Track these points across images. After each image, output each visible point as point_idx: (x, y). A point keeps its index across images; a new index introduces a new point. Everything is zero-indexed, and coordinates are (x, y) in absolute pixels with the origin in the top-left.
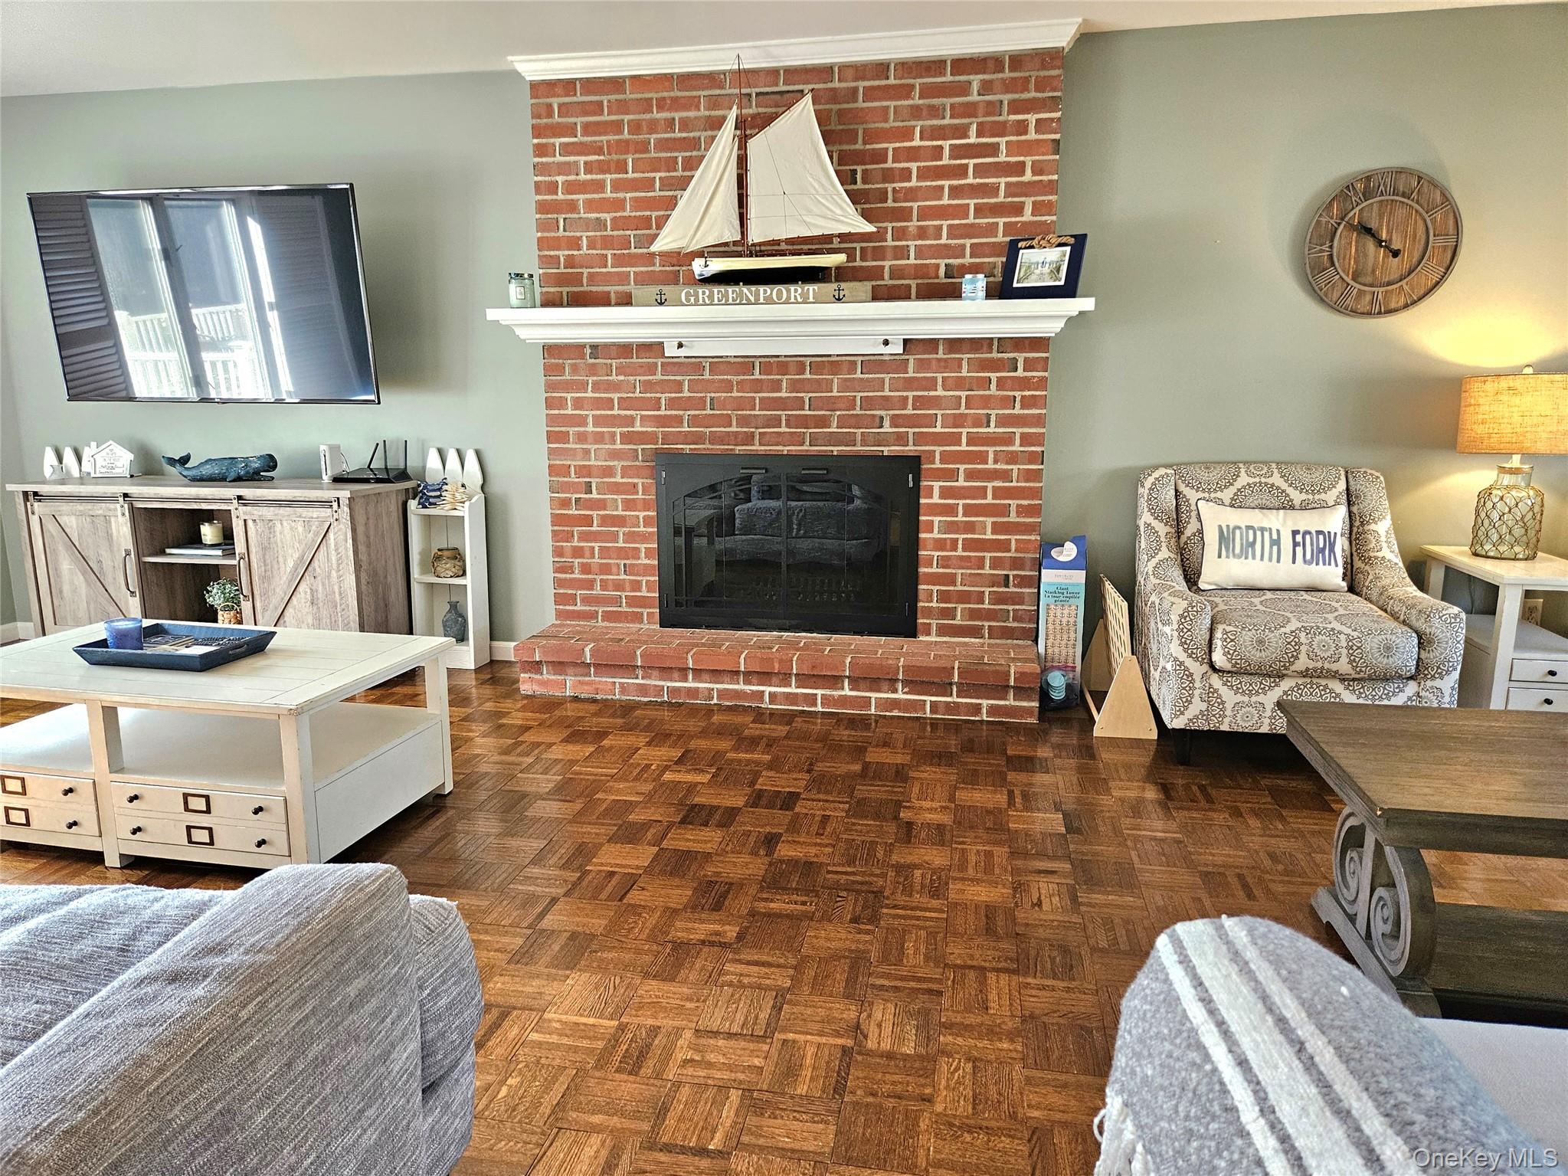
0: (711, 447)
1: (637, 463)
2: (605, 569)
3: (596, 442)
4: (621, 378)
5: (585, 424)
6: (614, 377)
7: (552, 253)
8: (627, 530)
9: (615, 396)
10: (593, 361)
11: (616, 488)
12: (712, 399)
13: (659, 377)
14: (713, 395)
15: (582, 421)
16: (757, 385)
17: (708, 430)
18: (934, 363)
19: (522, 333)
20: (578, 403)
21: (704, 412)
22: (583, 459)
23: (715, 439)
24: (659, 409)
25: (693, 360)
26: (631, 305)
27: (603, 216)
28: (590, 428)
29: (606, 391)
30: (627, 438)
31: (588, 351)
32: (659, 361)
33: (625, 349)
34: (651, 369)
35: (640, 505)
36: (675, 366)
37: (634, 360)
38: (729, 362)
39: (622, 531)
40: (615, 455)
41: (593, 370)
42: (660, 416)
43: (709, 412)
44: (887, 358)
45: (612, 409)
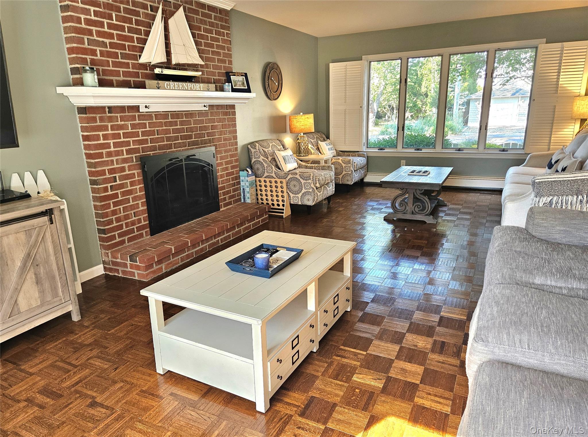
0: (159, 151)
1: (133, 163)
2: (127, 217)
3: (116, 156)
4: (123, 123)
5: (110, 148)
6: (119, 123)
7: (84, 56)
8: (132, 196)
9: (121, 132)
10: (110, 115)
11: (127, 177)
12: (157, 130)
13: (137, 122)
14: (157, 129)
15: (108, 146)
16: (171, 124)
17: (157, 144)
18: (214, 113)
19: (74, 101)
20: (105, 137)
21: (155, 137)
22: (111, 165)
23: (161, 148)
24: (139, 137)
25: (149, 113)
26: (145, 88)
27: (105, 40)
28: (112, 149)
29: (117, 130)
30: (129, 152)
31: (107, 110)
32: (137, 114)
33: (122, 109)
34: (134, 118)
35: (137, 183)
36: (143, 117)
37: (127, 114)
38: (161, 114)
39: (130, 197)
40: (125, 161)
41: (110, 119)
42: (140, 140)
43: (157, 136)
44: (204, 112)
45: (120, 138)
